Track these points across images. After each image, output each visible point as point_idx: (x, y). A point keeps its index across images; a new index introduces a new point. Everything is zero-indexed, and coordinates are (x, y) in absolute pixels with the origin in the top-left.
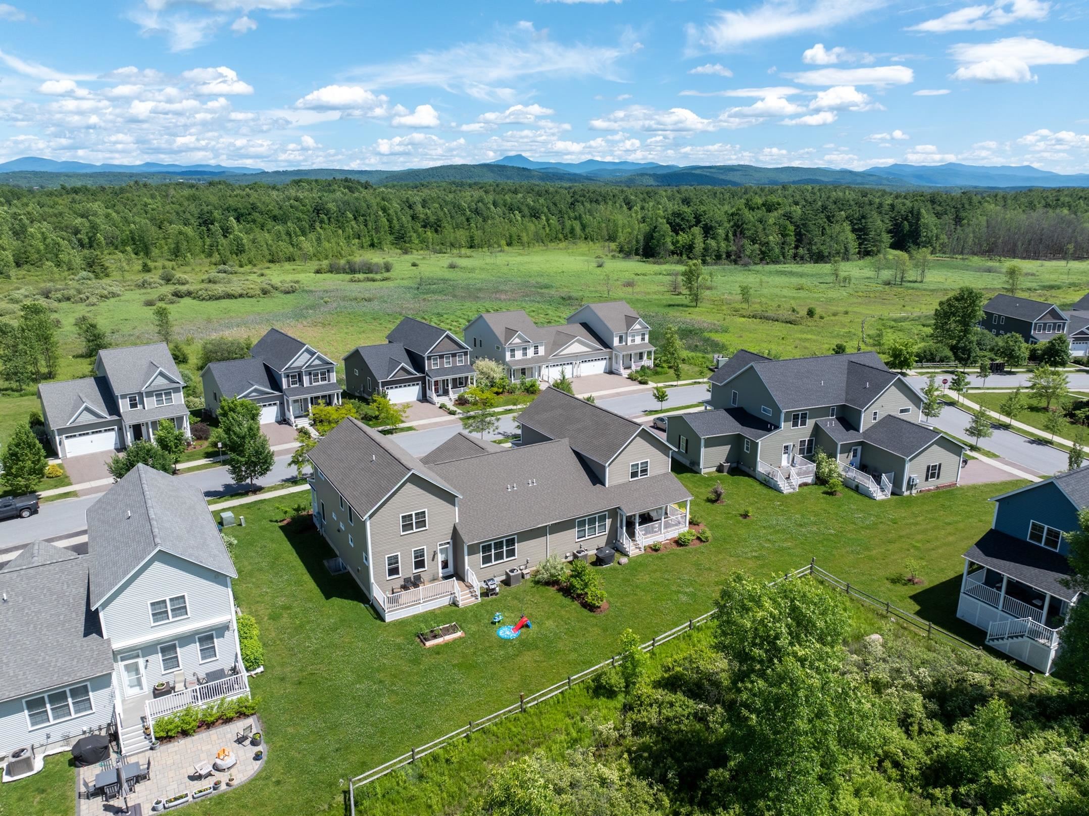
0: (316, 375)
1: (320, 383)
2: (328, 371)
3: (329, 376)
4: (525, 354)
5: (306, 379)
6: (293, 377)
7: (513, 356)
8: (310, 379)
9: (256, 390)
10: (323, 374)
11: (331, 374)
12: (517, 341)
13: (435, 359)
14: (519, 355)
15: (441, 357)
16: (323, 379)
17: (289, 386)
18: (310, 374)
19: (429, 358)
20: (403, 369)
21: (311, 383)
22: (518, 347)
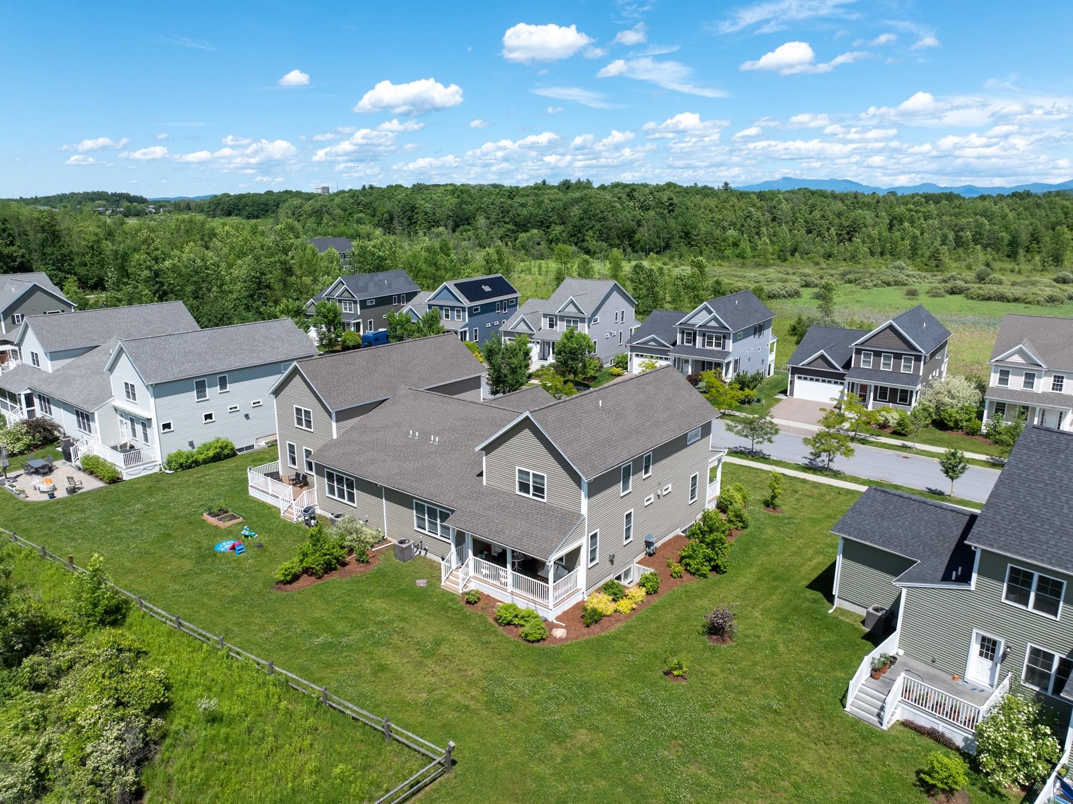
0: (710, 338)
1: (714, 348)
2: (724, 337)
3: (724, 342)
4: (1029, 383)
5: (699, 339)
6: (689, 334)
7: (1004, 380)
8: (704, 340)
9: (654, 340)
10: (718, 338)
11: (727, 341)
12: (1017, 359)
13: (868, 356)
14: (1016, 383)
15: (878, 354)
16: (718, 345)
17: (683, 343)
18: (704, 335)
19: (858, 352)
20: (822, 357)
21: (704, 346)
22: (1017, 370)
